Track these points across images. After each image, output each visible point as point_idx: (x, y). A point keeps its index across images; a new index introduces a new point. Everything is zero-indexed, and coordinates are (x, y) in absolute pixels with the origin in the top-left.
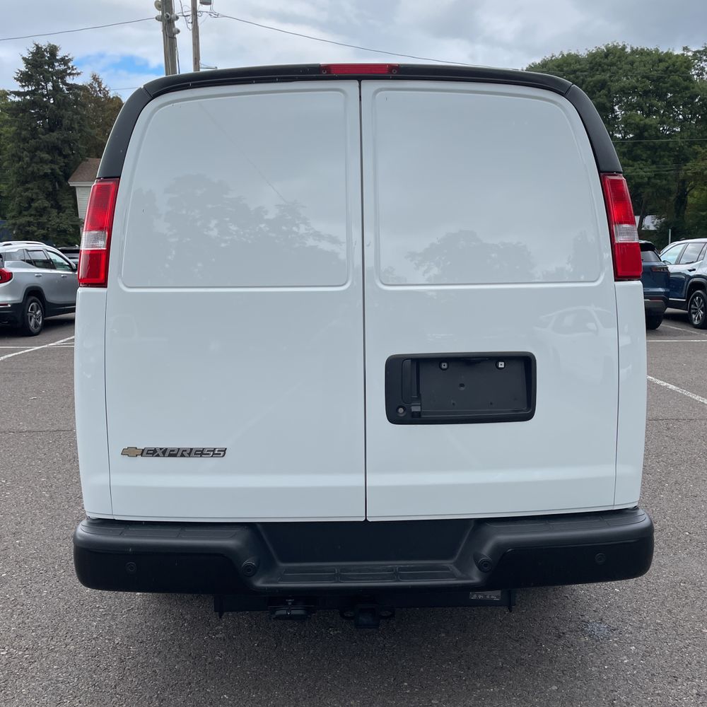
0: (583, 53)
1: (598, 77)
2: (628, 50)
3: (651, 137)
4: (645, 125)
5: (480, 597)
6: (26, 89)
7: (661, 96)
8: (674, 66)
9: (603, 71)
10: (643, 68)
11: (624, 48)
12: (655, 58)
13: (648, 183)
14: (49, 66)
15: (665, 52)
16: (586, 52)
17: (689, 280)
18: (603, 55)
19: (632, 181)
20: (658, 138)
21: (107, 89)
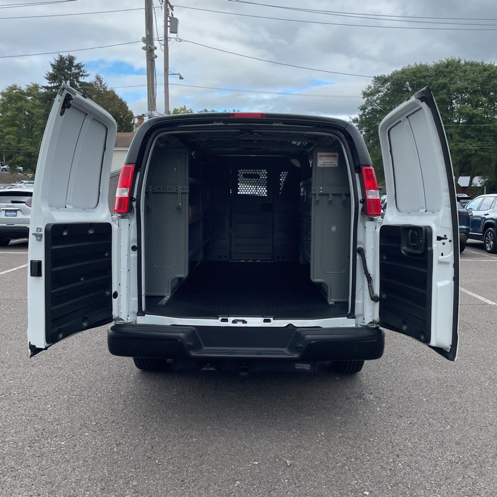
0: (431, 64)
1: (442, 81)
2: (462, 62)
3: (478, 122)
4: (473, 114)
5: (300, 367)
6: (53, 85)
7: (485, 94)
8: (494, 73)
9: (445, 76)
10: (473, 75)
11: (459, 61)
12: (481, 68)
13: (475, 154)
14: (68, 70)
15: (488, 64)
16: (433, 64)
17: (485, 221)
18: (444, 65)
19: (464, 152)
20: (482, 123)
21: (106, 85)
